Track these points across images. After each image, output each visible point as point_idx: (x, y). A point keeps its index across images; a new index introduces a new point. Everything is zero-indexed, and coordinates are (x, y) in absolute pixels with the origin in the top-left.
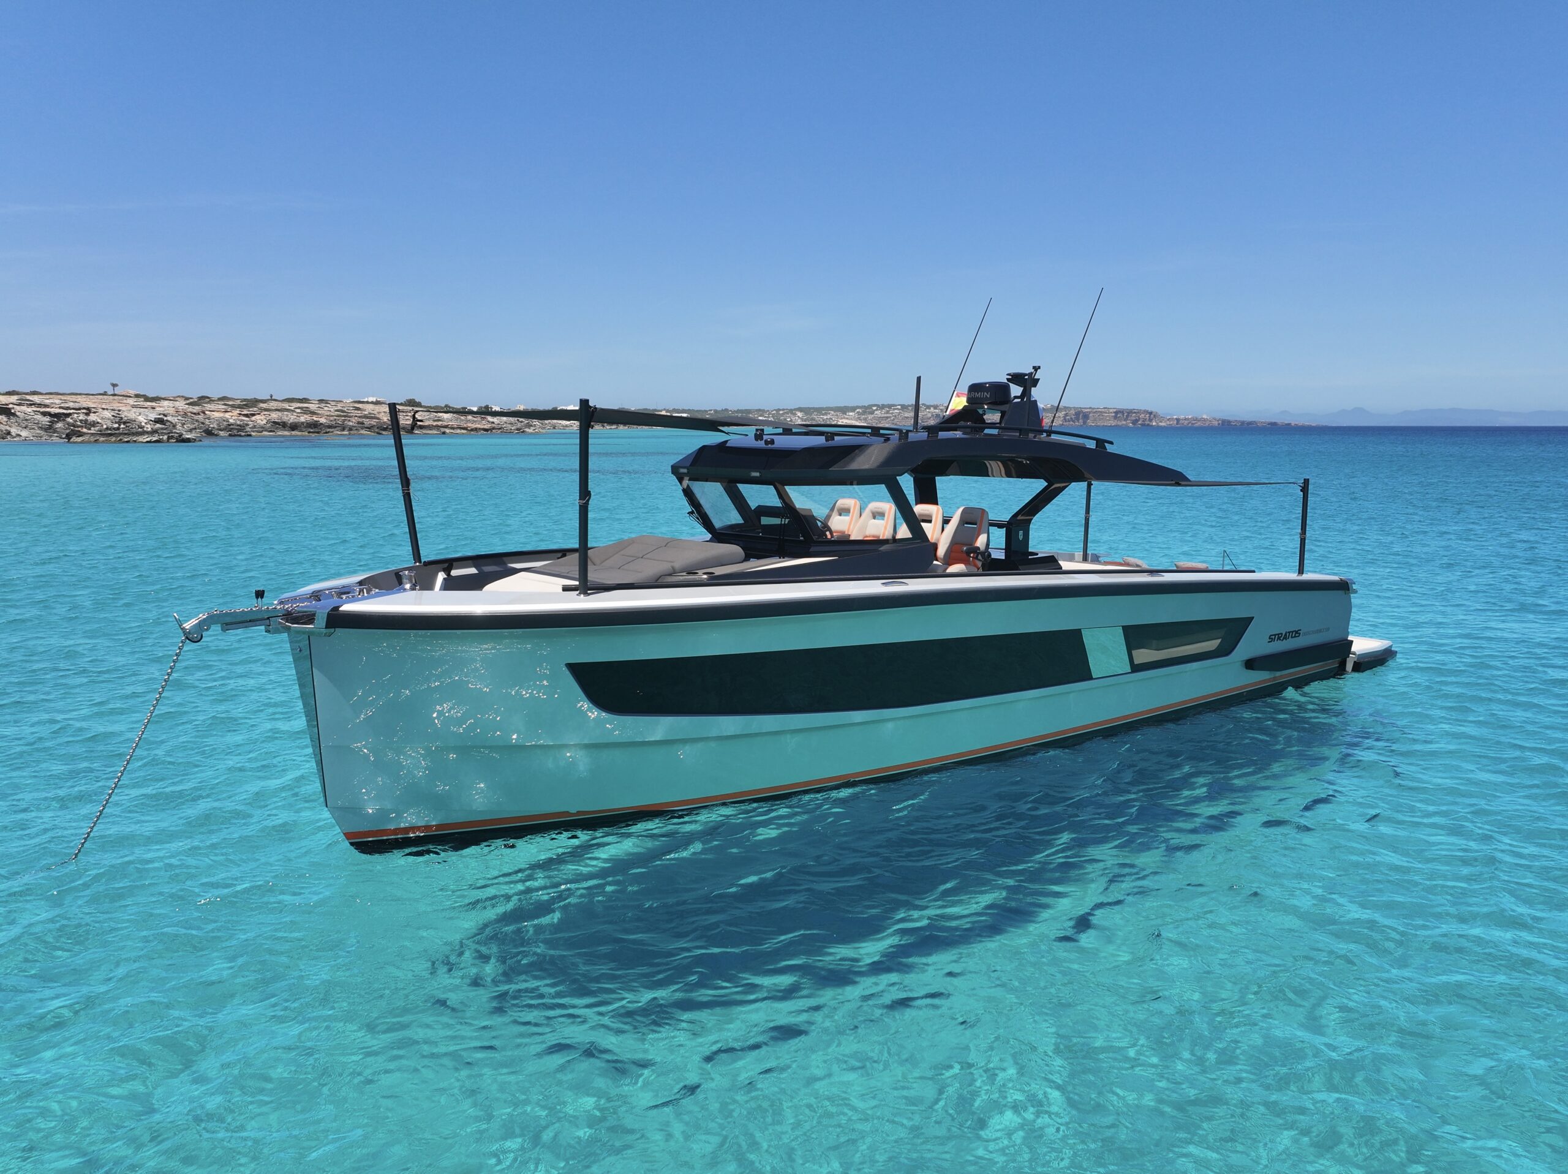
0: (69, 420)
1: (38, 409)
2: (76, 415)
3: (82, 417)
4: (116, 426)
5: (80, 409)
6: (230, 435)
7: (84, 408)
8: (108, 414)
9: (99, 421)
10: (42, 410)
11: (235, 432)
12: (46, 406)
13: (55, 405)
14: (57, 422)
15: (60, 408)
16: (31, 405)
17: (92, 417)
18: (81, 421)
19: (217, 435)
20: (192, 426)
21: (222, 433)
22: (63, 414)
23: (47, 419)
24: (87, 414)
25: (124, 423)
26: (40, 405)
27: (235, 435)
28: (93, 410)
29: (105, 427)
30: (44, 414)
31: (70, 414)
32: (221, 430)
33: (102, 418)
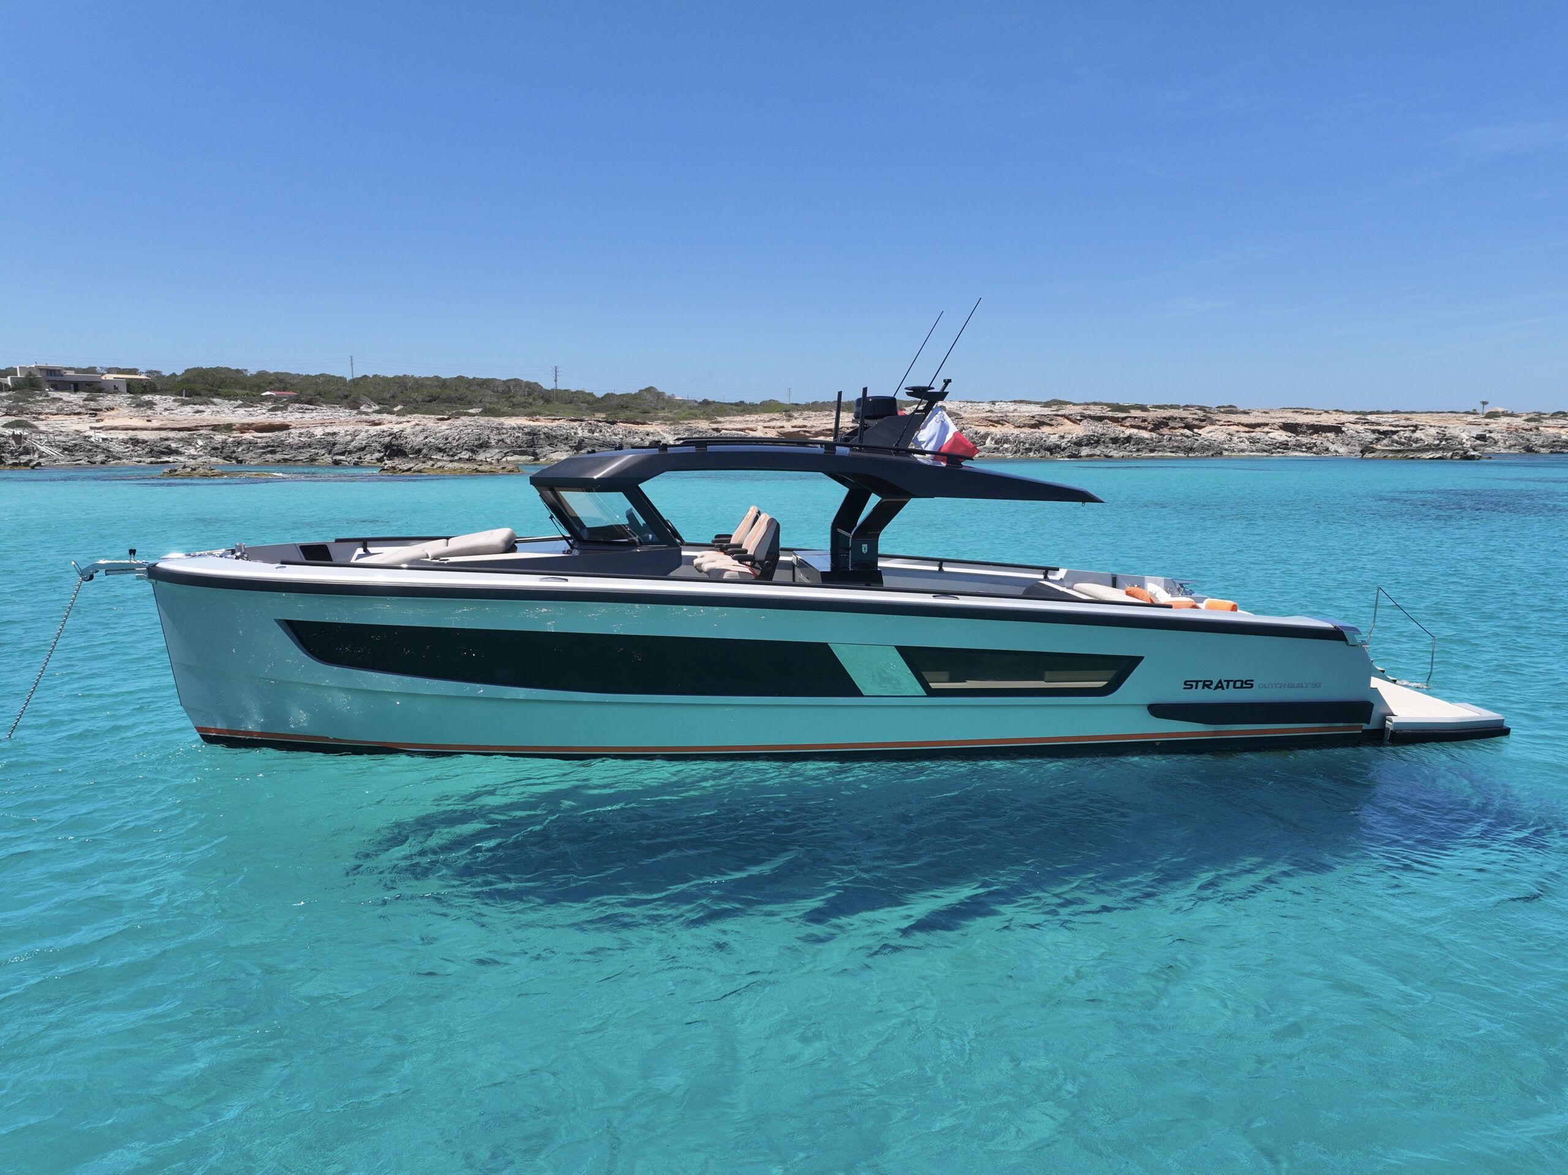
0: (1395, 437)
1: (1370, 427)
2: (1402, 432)
3: (1407, 434)
4: (1437, 442)
5: (1408, 426)
6: (1551, 452)
7: (1412, 426)
8: (1433, 431)
9: (1423, 437)
10: (1372, 428)
11: (1558, 449)
12: (1379, 424)
13: (1386, 422)
14: (1384, 439)
15: (1390, 425)
16: (1365, 423)
17: (1418, 434)
18: (1405, 438)
19: (1537, 452)
20: (1513, 442)
21: (1543, 450)
22: (1392, 431)
23: (1377, 435)
24: (1414, 431)
25: (1447, 440)
26: (1373, 423)
27: (1557, 453)
28: (1421, 427)
29: (1426, 443)
30: (1374, 431)
31: (1397, 432)
32: (1542, 446)
33: (1427, 435)
